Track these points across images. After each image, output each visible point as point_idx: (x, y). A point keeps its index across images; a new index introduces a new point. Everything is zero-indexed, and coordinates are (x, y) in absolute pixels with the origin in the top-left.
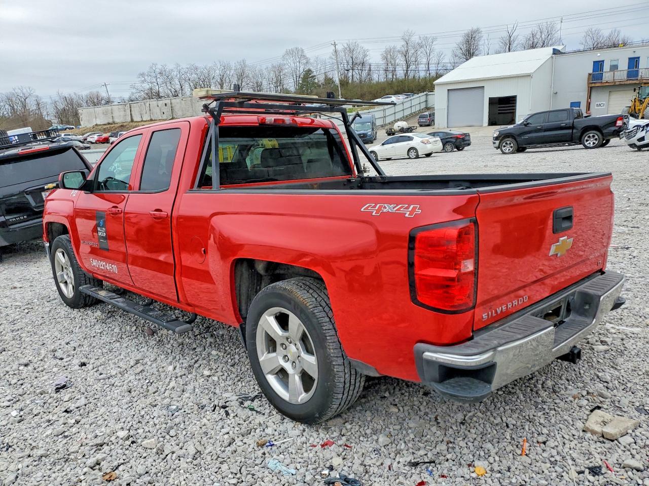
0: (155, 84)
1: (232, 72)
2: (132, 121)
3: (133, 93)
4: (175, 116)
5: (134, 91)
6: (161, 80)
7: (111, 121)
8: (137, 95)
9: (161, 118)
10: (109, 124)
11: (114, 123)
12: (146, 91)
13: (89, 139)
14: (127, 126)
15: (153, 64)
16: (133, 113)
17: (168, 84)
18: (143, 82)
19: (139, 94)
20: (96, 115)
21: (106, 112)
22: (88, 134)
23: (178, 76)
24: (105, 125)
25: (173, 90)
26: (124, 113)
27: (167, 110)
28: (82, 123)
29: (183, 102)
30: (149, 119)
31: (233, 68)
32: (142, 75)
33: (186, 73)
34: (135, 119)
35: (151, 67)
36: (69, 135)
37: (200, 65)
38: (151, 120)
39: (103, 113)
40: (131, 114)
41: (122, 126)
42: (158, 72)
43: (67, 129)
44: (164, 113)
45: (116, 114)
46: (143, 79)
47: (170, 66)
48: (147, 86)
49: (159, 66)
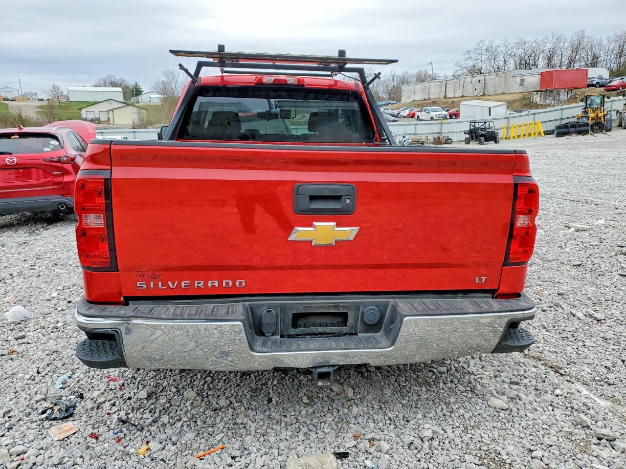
0: (479, 61)
1: (567, 44)
2: (445, 97)
3: (456, 71)
4: (486, 93)
5: (458, 68)
6: (486, 57)
7: (427, 97)
8: (460, 72)
9: (472, 95)
10: (425, 100)
11: (429, 99)
12: (469, 69)
13: (402, 114)
14: (438, 102)
15: (481, 41)
16: (447, 89)
17: (492, 61)
18: (468, 59)
19: (462, 72)
20: (416, 91)
21: (424, 89)
22: (403, 109)
23: (504, 52)
24: (420, 100)
25: (495, 66)
26: (439, 89)
27: (479, 87)
28: (402, 99)
29: (497, 78)
30: (461, 95)
31: (569, 40)
32: (469, 52)
33: (513, 48)
34: (448, 95)
35: (479, 44)
36: (388, 110)
37: (530, 39)
38: (463, 96)
39: (422, 90)
40: (445, 91)
41: (434, 102)
42: (484, 49)
43: (390, 104)
44: (476, 89)
45: (432, 90)
46: (469, 56)
47: (498, 42)
48: (470, 63)
49: (487, 43)
